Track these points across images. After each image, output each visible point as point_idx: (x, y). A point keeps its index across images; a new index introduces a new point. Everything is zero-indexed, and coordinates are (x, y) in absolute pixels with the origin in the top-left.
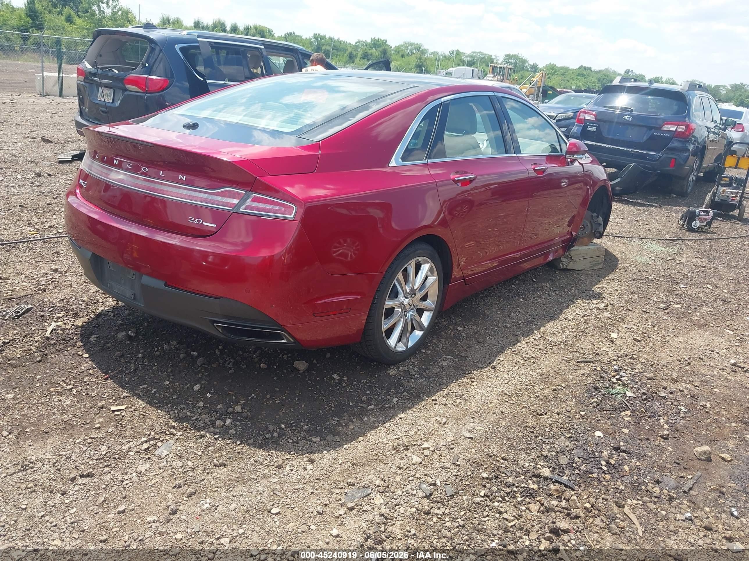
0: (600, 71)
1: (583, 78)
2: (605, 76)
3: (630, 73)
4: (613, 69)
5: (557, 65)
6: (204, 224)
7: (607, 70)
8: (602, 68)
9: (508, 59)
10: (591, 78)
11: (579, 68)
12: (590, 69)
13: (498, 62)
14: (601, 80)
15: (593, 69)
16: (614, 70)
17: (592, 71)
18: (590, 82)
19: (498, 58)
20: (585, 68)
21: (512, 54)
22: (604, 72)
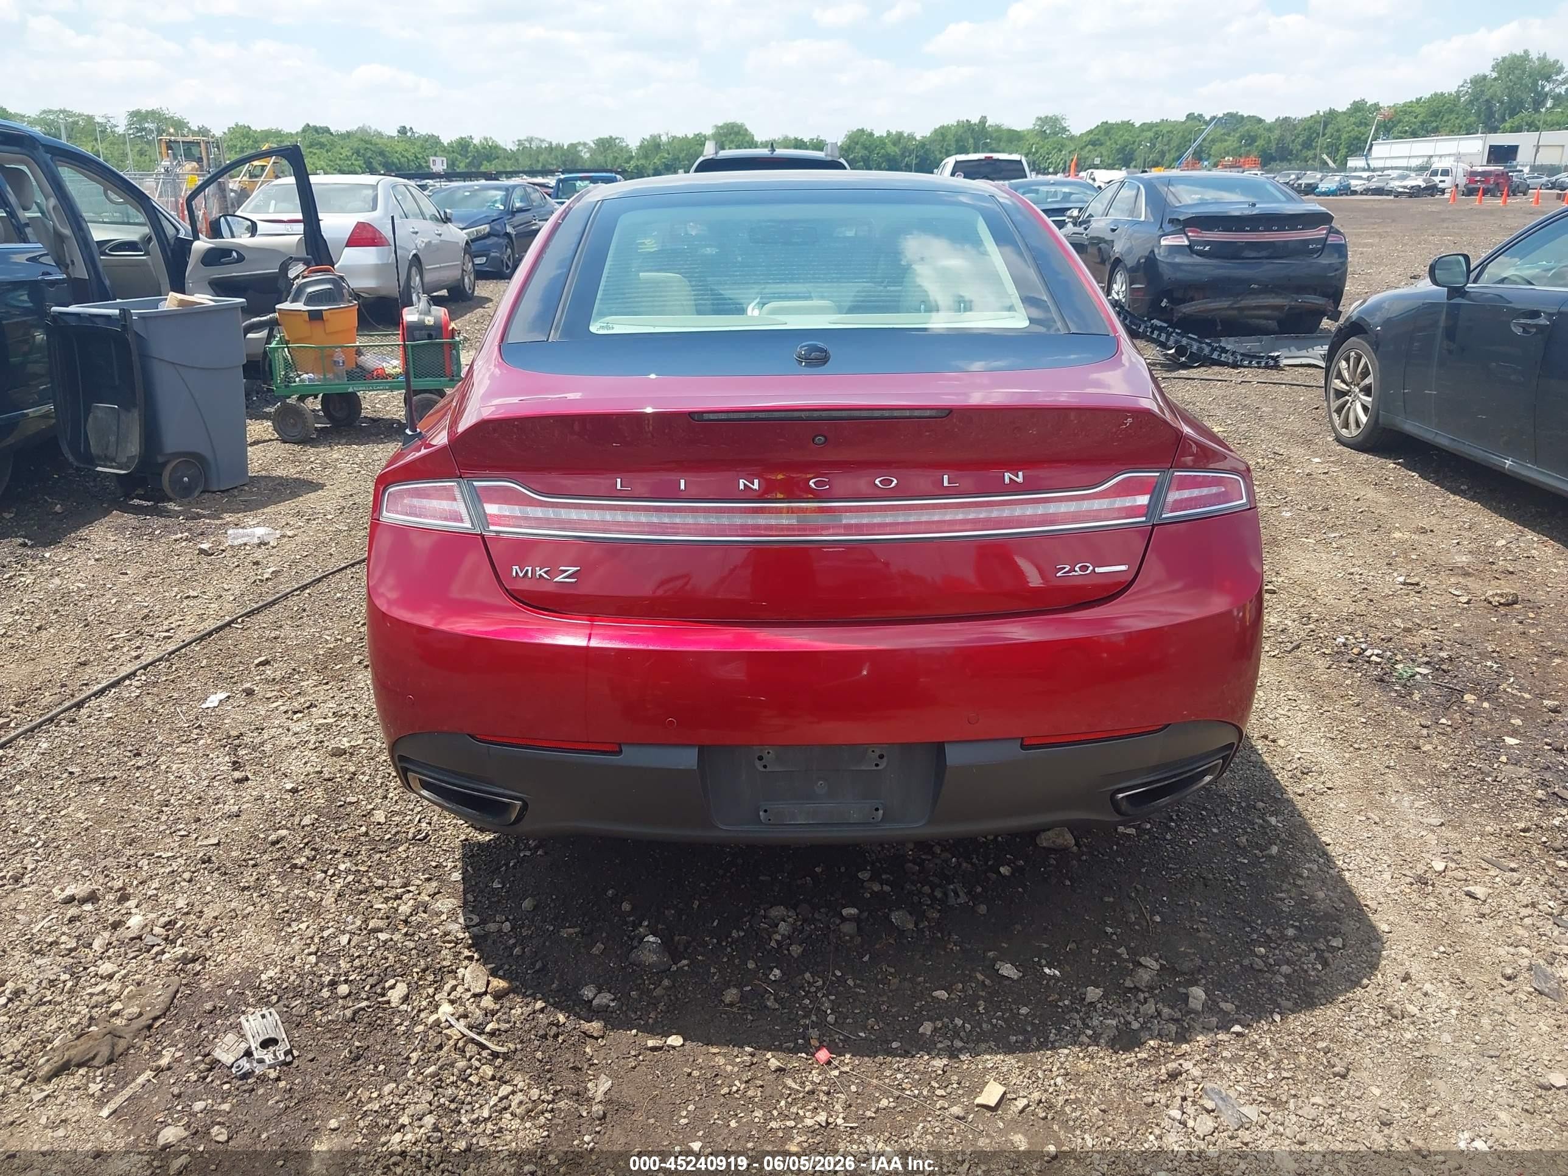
0: (348, 135)
1: (324, 151)
2: (366, 142)
3: (409, 134)
4: (373, 128)
5: (253, 128)
6: (1097, 570)
7: (363, 130)
8: (352, 127)
9: (140, 122)
10: (338, 148)
11: (304, 131)
12: (327, 130)
13: (116, 129)
14: (362, 151)
15: (332, 130)
16: (376, 130)
17: (331, 134)
18: (340, 159)
19: (113, 121)
20: (316, 130)
21: (144, 109)
22: (359, 135)
